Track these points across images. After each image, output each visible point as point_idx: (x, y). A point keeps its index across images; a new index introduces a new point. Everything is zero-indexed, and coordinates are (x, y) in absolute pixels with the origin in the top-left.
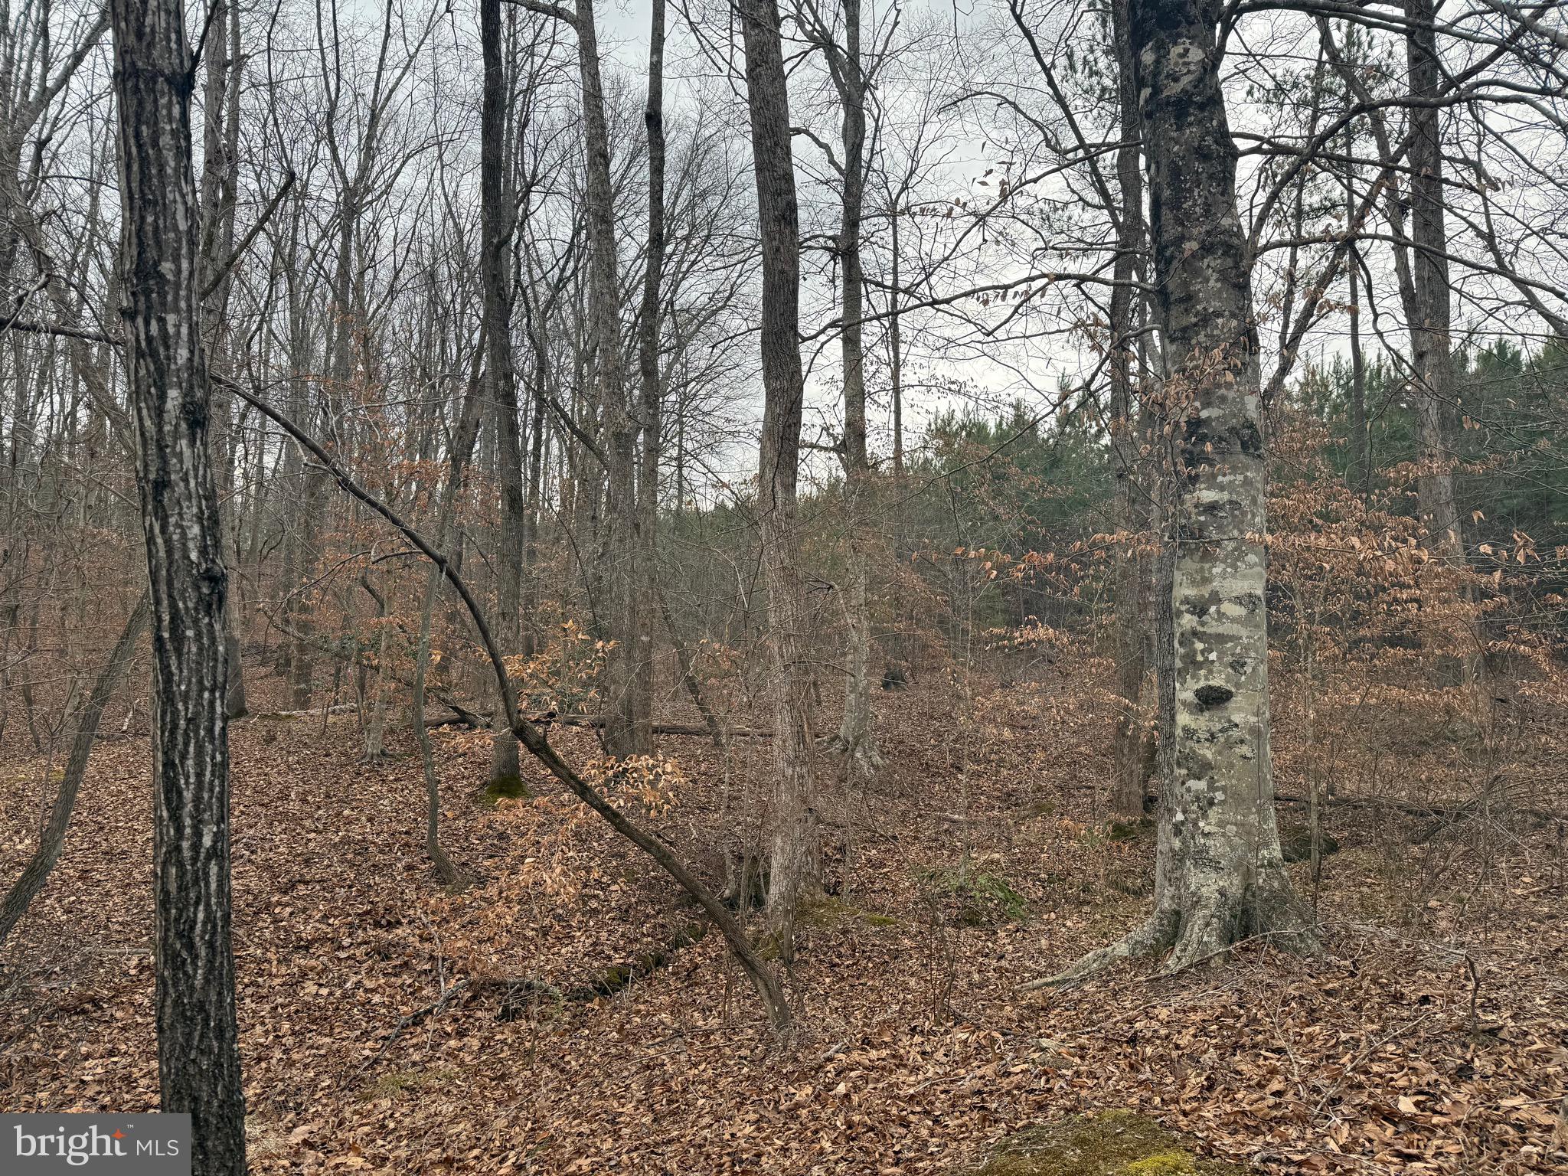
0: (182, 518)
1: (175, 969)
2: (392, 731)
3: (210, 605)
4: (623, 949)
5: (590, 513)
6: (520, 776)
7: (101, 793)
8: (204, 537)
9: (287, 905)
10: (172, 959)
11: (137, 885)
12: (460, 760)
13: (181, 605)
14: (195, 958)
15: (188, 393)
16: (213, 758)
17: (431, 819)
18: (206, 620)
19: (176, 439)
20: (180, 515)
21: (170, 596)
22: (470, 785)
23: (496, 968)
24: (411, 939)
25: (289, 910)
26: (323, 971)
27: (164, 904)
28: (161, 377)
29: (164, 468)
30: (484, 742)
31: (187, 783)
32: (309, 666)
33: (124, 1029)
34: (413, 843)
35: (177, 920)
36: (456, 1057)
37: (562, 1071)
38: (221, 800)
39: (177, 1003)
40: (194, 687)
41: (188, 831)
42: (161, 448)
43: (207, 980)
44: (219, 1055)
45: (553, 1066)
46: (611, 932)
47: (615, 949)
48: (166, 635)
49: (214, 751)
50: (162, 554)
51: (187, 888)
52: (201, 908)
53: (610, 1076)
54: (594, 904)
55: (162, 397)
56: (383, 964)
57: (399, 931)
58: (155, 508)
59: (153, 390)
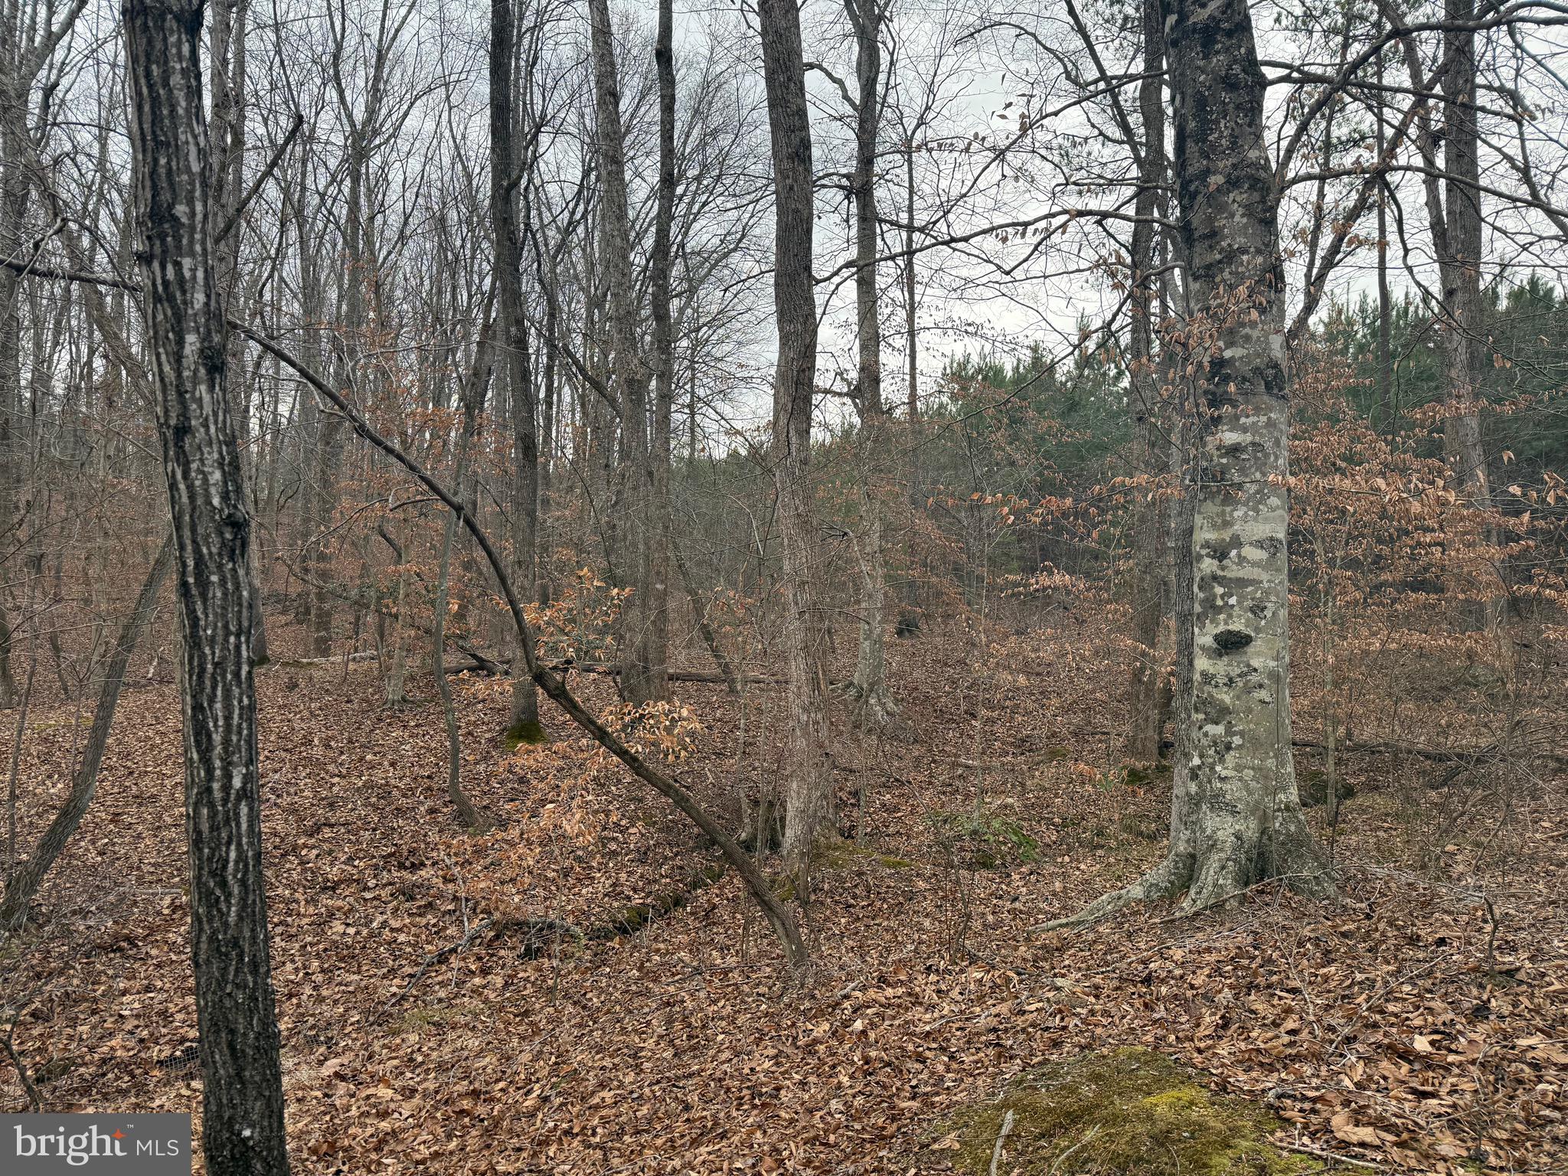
0: (203, 464)
1: (210, 907)
2: (412, 678)
3: (233, 551)
4: (643, 890)
5: (603, 461)
6: (539, 722)
7: (130, 739)
8: (225, 483)
9: (313, 847)
10: (206, 897)
11: (168, 827)
12: (480, 706)
13: (205, 550)
14: (229, 895)
15: (206, 338)
16: (240, 701)
17: (452, 763)
18: (230, 565)
19: (195, 385)
20: (202, 460)
21: (194, 541)
22: (490, 730)
23: (518, 908)
24: (435, 880)
25: (315, 852)
26: (350, 910)
27: (197, 843)
28: (179, 322)
29: (184, 414)
30: (502, 689)
31: (216, 726)
32: (329, 614)
33: (159, 966)
34: (435, 787)
35: (210, 859)
36: (480, 994)
37: (584, 1007)
38: (249, 742)
39: (213, 939)
40: (220, 632)
41: (218, 772)
42: (181, 394)
43: (240, 918)
44: (254, 990)
45: (575, 1003)
46: (630, 873)
47: (635, 890)
48: (191, 580)
49: (241, 694)
50: (185, 499)
51: (218, 829)
52: (233, 847)
53: (631, 1012)
54: (613, 846)
55: (180, 342)
56: (407, 905)
57: (423, 873)
58: (177, 454)
59: (171, 335)
